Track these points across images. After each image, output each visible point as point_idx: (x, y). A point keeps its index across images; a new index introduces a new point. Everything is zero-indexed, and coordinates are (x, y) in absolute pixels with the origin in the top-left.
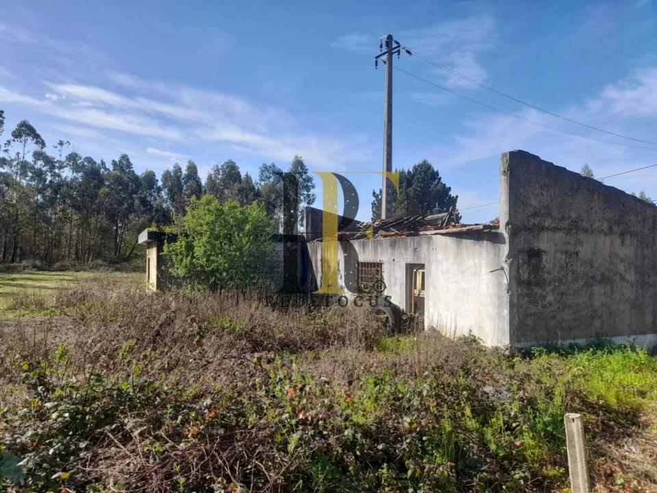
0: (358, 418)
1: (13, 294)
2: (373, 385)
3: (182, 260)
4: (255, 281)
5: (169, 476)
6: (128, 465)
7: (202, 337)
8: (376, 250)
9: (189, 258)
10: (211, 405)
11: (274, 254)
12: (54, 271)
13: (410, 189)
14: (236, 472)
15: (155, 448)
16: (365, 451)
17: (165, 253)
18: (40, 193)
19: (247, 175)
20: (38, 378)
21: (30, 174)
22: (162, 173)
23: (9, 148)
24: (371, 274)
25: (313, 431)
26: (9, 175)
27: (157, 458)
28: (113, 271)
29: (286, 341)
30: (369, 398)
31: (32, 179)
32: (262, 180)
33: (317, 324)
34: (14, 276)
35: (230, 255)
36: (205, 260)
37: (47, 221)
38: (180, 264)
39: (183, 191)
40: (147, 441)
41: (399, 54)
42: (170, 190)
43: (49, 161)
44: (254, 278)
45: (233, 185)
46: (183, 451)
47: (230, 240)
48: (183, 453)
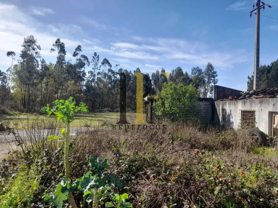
0: (248, 184)
1: (103, 120)
2: (255, 170)
3: (160, 109)
4: (190, 118)
5: (165, 195)
6: (150, 188)
7: (173, 141)
8: (251, 105)
9: (163, 108)
10: (179, 169)
11: (199, 107)
12: (114, 112)
13: (269, 74)
14: (192, 199)
15: (160, 183)
16: (253, 200)
17: (154, 106)
18: (110, 84)
19: (186, 73)
20: (117, 151)
21: (107, 77)
22: (152, 74)
23: (100, 68)
24: (248, 116)
25: (226, 187)
26: (100, 78)
27: (161, 187)
28: (134, 113)
29: (206, 145)
30: (253, 175)
31: (108, 79)
32: (192, 74)
33: (221, 138)
34: (102, 114)
35: (180, 107)
36: (169, 109)
37: (113, 94)
38: (160, 111)
39: (160, 81)
40: (156, 180)
41: (264, 8)
42: (155, 81)
43: (113, 72)
44: (190, 117)
45: (180, 77)
46: (170, 186)
47: (180, 101)
48: (170, 187)
